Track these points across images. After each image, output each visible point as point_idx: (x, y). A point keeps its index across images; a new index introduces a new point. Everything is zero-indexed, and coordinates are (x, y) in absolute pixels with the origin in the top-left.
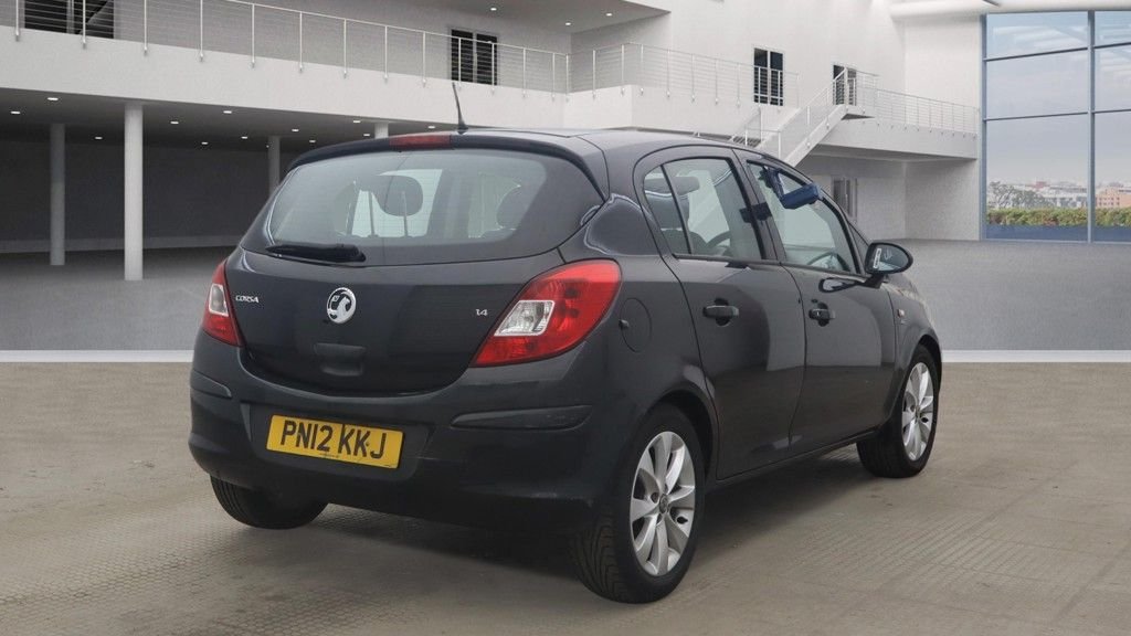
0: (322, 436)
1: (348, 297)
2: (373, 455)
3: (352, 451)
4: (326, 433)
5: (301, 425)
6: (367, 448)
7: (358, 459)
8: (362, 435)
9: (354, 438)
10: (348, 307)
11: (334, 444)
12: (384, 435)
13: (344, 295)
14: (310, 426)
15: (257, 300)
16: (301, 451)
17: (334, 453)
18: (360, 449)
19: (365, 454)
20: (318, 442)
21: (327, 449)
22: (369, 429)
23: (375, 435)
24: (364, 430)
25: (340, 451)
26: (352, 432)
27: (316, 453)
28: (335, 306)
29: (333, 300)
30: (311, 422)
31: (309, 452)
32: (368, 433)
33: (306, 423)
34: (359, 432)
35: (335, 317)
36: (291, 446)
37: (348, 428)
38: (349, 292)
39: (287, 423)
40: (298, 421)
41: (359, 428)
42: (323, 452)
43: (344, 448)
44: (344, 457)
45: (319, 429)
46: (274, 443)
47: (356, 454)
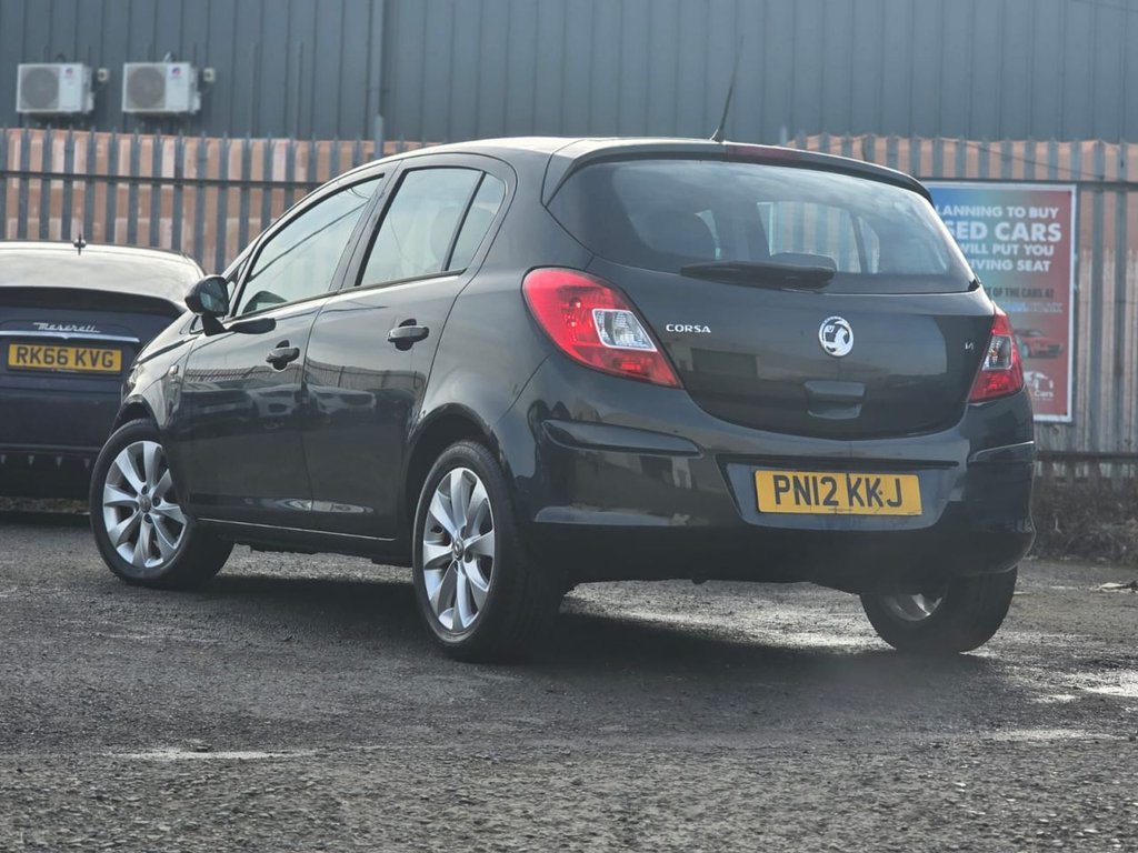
0: (824, 490)
1: (844, 328)
2: (889, 502)
3: (866, 503)
4: (829, 485)
5: (796, 479)
7: (875, 510)
8: (872, 484)
9: (863, 486)
10: (846, 339)
12: (898, 481)
13: (840, 326)
14: (806, 479)
16: (803, 508)
17: (844, 506)
18: (873, 499)
21: (836, 503)
23: (887, 482)
24: (873, 478)
25: (851, 503)
26: (859, 480)
28: (831, 337)
29: (827, 330)
30: (807, 474)
31: (815, 509)
32: (878, 481)
33: (801, 476)
34: (867, 480)
36: (788, 504)
37: (854, 478)
38: (844, 323)
40: (790, 475)
41: (868, 476)
42: (833, 507)
44: (857, 509)
45: (819, 481)
47: (870, 504)
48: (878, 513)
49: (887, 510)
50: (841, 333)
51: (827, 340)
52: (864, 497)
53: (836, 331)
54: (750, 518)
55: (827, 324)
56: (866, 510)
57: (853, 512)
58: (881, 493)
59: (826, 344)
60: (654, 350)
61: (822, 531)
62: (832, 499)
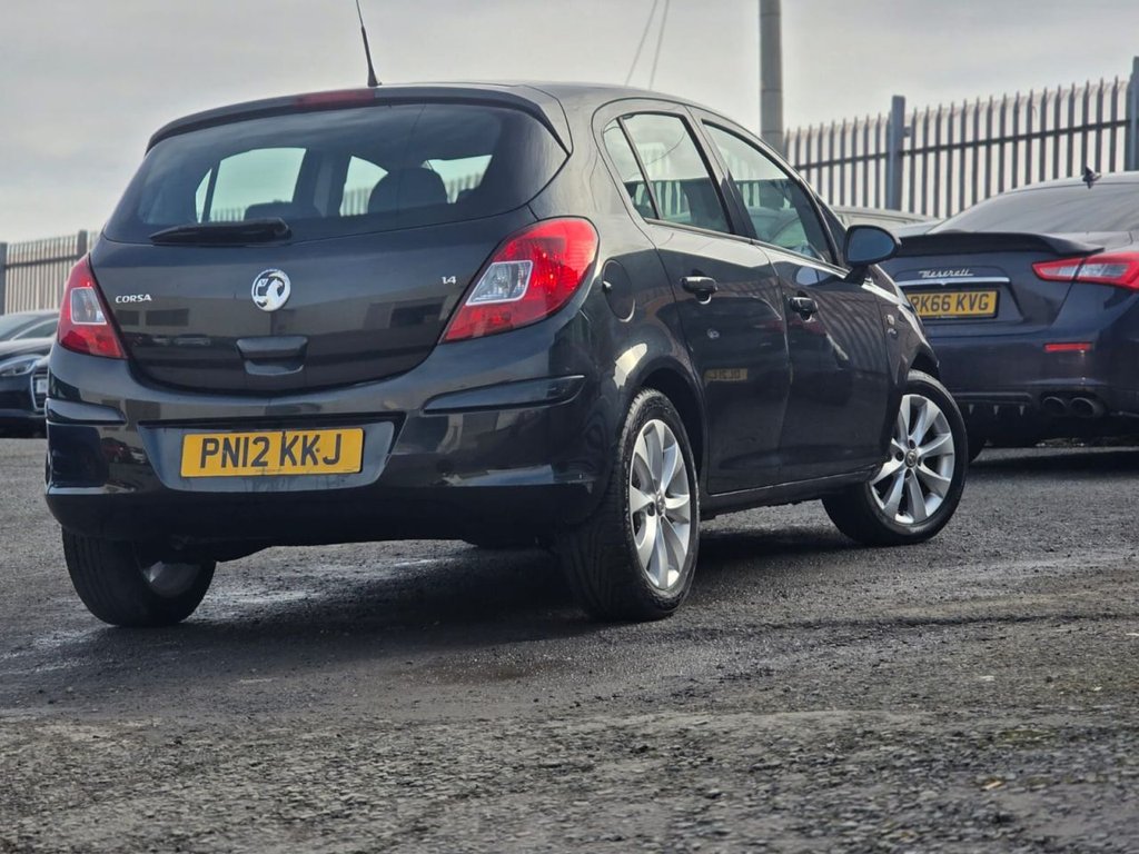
0: (254, 451)
1: (279, 279)
2: (326, 461)
4: (262, 445)
5: (226, 440)
6: (317, 455)
7: (309, 468)
10: (280, 291)
11: (273, 456)
12: (339, 436)
13: (273, 278)
14: (238, 440)
15: (148, 297)
16: (230, 471)
17: (273, 467)
19: (315, 462)
20: (251, 458)
21: (265, 464)
22: (317, 432)
23: (327, 437)
24: (311, 435)
25: (282, 463)
26: (296, 438)
27: (251, 471)
28: (262, 291)
29: (260, 284)
31: (241, 471)
32: (317, 437)
33: (232, 437)
34: (305, 438)
35: (265, 304)
36: (214, 467)
37: (290, 435)
38: (279, 274)
39: (206, 442)
40: (220, 437)
41: (305, 433)
42: (261, 468)
43: (287, 458)
44: (288, 469)
46: (191, 467)
47: (303, 463)
48: (311, 472)
49: (322, 468)
50: (275, 285)
51: (260, 295)
52: (298, 457)
53: (269, 284)
54: (171, 483)
55: (262, 277)
56: (299, 470)
57: (281, 473)
58: (318, 450)
59: (257, 299)
60: (105, 323)
61: (247, 493)
62: (262, 460)
